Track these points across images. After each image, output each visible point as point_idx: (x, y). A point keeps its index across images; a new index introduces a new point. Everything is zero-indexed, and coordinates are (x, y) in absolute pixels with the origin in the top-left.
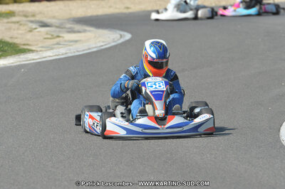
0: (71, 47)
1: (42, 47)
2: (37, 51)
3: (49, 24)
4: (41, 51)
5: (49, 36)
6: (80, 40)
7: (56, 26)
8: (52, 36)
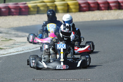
0: (24, 47)
1: (5, 46)
2: (4, 49)
4: (6, 49)
5: (5, 39)
6: (27, 42)
7: (5, 33)
8: (6, 39)
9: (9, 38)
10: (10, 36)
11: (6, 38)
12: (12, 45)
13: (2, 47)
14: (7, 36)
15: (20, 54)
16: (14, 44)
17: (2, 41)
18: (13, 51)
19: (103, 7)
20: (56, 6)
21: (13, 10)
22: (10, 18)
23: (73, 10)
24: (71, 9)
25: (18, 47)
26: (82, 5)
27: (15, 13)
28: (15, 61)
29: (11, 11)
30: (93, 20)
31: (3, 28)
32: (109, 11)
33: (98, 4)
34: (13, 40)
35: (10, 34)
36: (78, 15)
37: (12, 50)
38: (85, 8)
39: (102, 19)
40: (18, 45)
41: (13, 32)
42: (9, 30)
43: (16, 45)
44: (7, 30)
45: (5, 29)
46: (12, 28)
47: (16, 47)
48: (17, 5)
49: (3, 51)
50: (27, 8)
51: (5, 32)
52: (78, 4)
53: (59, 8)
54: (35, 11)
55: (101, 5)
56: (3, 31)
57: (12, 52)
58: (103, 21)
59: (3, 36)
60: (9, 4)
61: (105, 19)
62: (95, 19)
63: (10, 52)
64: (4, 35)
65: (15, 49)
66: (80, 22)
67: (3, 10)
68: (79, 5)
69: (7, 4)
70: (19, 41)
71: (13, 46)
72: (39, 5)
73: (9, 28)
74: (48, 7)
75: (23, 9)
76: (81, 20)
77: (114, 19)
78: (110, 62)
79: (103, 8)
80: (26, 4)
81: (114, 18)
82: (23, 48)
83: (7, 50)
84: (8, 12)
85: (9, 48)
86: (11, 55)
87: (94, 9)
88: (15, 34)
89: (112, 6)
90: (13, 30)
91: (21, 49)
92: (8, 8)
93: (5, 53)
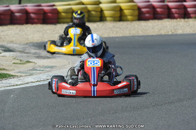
0: (50, 73)
1: (20, 72)
2: (17, 76)
3: (11, 49)
4: (21, 76)
5: (18, 61)
6: (55, 66)
7: (19, 51)
8: (21, 61)
9: (25, 60)
10: (28, 57)
11: (21, 59)
12: (30, 70)
13: (14, 74)
14: (22, 56)
15: (42, 85)
16: (34, 69)
17: (14, 63)
18: (32, 80)
19: (176, 13)
20: (102, 11)
21: (32, 15)
22: (28, 28)
23: (129, 17)
24: (126, 16)
25: (41, 73)
26: (143, 10)
27: (36, 20)
28: (34, 96)
29: (31, 16)
30: (160, 33)
31: (15, 43)
32: (186, 20)
33: (168, 8)
34: (32, 62)
35: (27, 53)
36: (136, 26)
37: (30, 79)
38: (147, 15)
39: (175, 33)
40: (39, 70)
41: (33, 51)
42: (26, 46)
43: (36, 70)
44: (23, 46)
45: (20, 44)
46: (31, 43)
47: (36, 74)
48: (40, 8)
49: (15, 79)
50: (56, 12)
51: (19, 49)
52: (136, 8)
53: (106, 13)
54: (68, 18)
55: (174, 10)
56: (17, 49)
57: (30, 81)
58: (177, 35)
59: (16, 57)
60: (26, 6)
61: (180, 32)
62: (163, 32)
63: (26, 82)
64: (18, 54)
65: (34, 76)
66: (139, 36)
67: (17, 14)
68: (139, 9)
69: (23, 6)
70: (42, 65)
71: (32, 72)
72: (74, 7)
73: (27, 44)
74: (89, 11)
75: (49, 14)
76: (141, 34)
77: (194, 33)
78: (186, 101)
79: (176, 15)
80: (54, 5)
81: (194, 31)
82: (47, 76)
83: (21, 78)
84: (26, 19)
85: (26, 76)
86: (28, 87)
87: (162, 16)
88: (35, 53)
89: (190, 12)
90: (33, 48)
91: (45, 77)
92: (26, 12)
93: (19, 83)
